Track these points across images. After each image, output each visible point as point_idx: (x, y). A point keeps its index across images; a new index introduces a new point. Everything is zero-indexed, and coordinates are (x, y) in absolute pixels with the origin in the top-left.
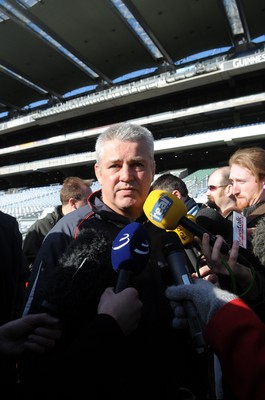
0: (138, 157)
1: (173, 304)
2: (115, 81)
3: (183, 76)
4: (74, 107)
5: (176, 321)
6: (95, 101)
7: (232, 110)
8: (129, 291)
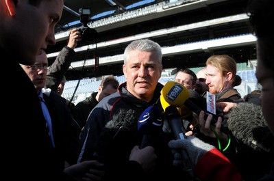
0: (151, 62)
1: (173, 151)
2: (127, 8)
3: (174, 5)
4: (99, 25)
5: (175, 162)
6: (113, 21)
7: (208, 28)
8: (148, 148)
